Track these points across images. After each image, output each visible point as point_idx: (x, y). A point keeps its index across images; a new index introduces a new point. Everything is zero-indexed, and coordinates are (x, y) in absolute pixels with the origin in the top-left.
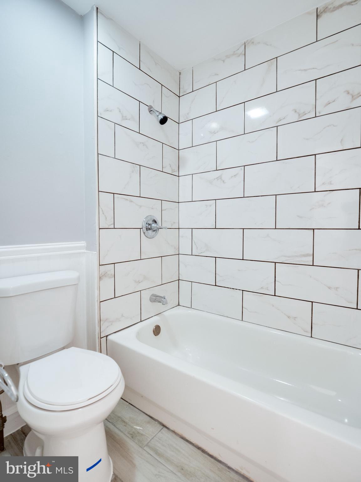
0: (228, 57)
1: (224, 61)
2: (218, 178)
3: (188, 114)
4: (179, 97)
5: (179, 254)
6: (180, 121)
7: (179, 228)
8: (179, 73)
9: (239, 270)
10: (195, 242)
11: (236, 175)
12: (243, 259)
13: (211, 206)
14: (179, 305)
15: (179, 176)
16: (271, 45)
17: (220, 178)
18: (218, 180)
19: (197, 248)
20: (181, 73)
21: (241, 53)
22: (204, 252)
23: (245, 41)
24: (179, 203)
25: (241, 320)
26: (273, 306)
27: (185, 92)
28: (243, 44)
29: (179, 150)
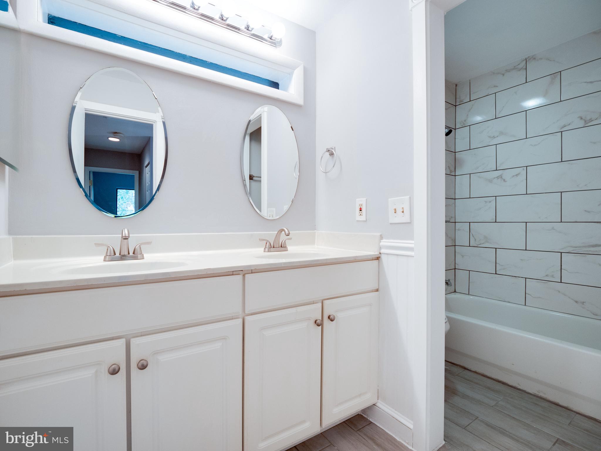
0: (508, 71)
1: (503, 75)
2: (498, 177)
3: (465, 121)
4: (456, 106)
5: (455, 246)
6: (456, 127)
7: (455, 222)
8: (455, 85)
9: (522, 260)
10: (473, 235)
11: (518, 174)
12: (526, 250)
13: (490, 202)
14: (455, 292)
15: (455, 176)
16: (554, 60)
17: (501, 177)
18: (498, 179)
19: (475, 240)
20: (457, 85)
21: (522, 68)
22: (483, 244)
23: (527, 57)
24: (455, 199)
25: (524, 305)
26: (559, 292)
27: (461, 101)
28: (524, 60)
29: (455, 152)
